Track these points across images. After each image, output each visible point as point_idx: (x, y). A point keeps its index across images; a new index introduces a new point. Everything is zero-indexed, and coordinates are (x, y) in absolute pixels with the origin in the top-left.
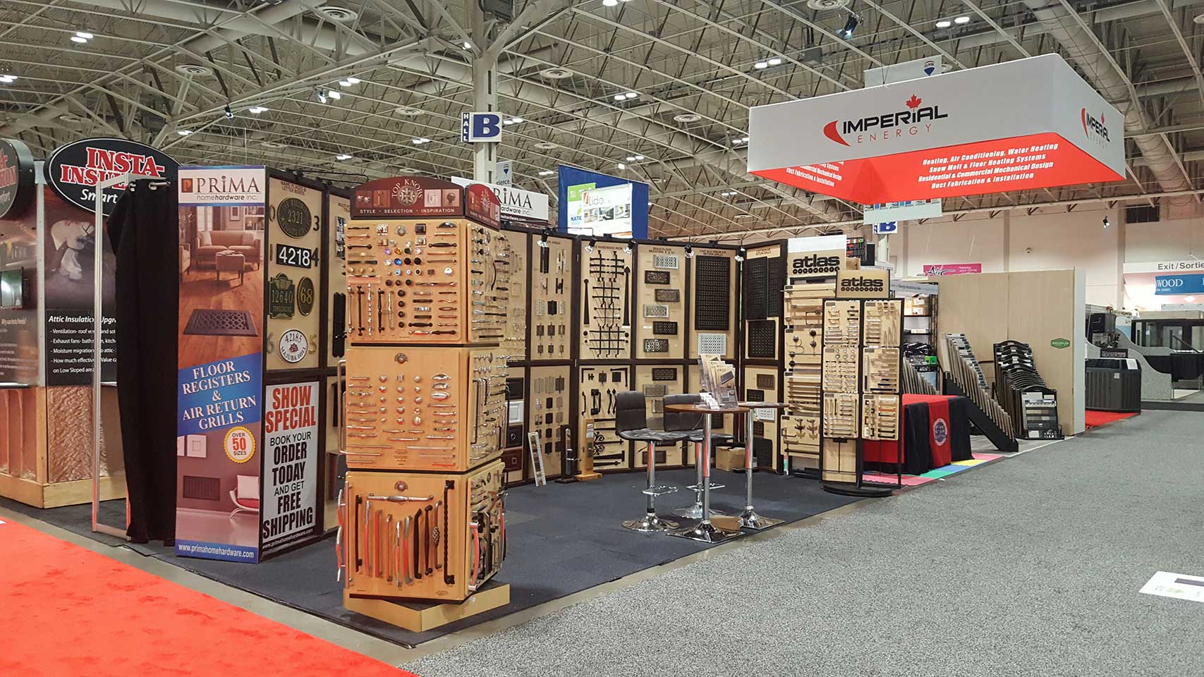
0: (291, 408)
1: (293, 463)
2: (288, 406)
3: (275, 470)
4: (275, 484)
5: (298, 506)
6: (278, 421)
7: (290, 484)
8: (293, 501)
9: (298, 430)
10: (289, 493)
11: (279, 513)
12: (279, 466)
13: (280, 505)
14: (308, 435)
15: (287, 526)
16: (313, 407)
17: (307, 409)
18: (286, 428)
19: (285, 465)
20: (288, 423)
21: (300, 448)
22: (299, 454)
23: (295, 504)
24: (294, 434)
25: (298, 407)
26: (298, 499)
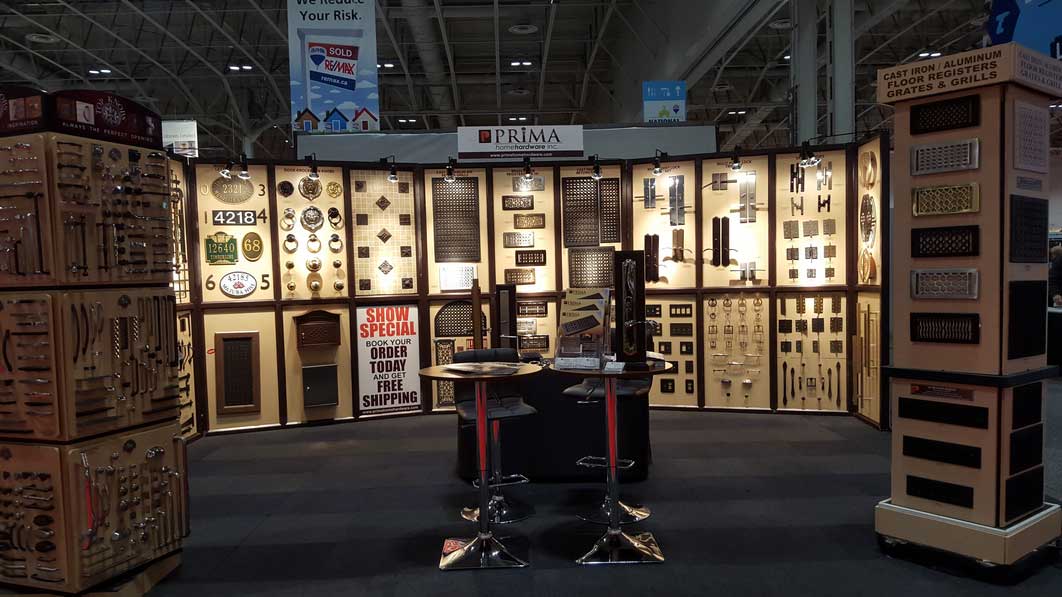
0: (386, 322)
1: (393, 359)
2: (383, 320)
3: (373, 363)
4: (373, 372)
5: (400, 389)
6: (372, 331)
7: (390, 373)
8: (394, 385)
9: (395, 337)
10: (390, 379)
11: (379, 391)
12: (378, 360)
13: (379, 387)
14: (408, 341)
15: (389, 402)
16: (412, 323)
17: (405, 324)
18: (381, 335)
19: (384, 360)
20: (385, 332)
21: (399, 349)
22: (399, 354)
23: (396, 387)
24: (390, 341)
25: (395, 321)
26: (400, 385)
